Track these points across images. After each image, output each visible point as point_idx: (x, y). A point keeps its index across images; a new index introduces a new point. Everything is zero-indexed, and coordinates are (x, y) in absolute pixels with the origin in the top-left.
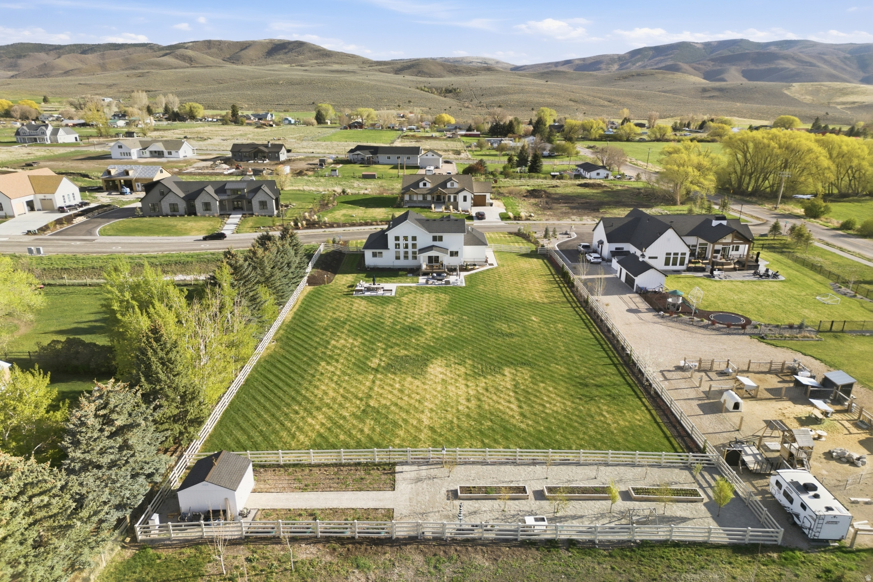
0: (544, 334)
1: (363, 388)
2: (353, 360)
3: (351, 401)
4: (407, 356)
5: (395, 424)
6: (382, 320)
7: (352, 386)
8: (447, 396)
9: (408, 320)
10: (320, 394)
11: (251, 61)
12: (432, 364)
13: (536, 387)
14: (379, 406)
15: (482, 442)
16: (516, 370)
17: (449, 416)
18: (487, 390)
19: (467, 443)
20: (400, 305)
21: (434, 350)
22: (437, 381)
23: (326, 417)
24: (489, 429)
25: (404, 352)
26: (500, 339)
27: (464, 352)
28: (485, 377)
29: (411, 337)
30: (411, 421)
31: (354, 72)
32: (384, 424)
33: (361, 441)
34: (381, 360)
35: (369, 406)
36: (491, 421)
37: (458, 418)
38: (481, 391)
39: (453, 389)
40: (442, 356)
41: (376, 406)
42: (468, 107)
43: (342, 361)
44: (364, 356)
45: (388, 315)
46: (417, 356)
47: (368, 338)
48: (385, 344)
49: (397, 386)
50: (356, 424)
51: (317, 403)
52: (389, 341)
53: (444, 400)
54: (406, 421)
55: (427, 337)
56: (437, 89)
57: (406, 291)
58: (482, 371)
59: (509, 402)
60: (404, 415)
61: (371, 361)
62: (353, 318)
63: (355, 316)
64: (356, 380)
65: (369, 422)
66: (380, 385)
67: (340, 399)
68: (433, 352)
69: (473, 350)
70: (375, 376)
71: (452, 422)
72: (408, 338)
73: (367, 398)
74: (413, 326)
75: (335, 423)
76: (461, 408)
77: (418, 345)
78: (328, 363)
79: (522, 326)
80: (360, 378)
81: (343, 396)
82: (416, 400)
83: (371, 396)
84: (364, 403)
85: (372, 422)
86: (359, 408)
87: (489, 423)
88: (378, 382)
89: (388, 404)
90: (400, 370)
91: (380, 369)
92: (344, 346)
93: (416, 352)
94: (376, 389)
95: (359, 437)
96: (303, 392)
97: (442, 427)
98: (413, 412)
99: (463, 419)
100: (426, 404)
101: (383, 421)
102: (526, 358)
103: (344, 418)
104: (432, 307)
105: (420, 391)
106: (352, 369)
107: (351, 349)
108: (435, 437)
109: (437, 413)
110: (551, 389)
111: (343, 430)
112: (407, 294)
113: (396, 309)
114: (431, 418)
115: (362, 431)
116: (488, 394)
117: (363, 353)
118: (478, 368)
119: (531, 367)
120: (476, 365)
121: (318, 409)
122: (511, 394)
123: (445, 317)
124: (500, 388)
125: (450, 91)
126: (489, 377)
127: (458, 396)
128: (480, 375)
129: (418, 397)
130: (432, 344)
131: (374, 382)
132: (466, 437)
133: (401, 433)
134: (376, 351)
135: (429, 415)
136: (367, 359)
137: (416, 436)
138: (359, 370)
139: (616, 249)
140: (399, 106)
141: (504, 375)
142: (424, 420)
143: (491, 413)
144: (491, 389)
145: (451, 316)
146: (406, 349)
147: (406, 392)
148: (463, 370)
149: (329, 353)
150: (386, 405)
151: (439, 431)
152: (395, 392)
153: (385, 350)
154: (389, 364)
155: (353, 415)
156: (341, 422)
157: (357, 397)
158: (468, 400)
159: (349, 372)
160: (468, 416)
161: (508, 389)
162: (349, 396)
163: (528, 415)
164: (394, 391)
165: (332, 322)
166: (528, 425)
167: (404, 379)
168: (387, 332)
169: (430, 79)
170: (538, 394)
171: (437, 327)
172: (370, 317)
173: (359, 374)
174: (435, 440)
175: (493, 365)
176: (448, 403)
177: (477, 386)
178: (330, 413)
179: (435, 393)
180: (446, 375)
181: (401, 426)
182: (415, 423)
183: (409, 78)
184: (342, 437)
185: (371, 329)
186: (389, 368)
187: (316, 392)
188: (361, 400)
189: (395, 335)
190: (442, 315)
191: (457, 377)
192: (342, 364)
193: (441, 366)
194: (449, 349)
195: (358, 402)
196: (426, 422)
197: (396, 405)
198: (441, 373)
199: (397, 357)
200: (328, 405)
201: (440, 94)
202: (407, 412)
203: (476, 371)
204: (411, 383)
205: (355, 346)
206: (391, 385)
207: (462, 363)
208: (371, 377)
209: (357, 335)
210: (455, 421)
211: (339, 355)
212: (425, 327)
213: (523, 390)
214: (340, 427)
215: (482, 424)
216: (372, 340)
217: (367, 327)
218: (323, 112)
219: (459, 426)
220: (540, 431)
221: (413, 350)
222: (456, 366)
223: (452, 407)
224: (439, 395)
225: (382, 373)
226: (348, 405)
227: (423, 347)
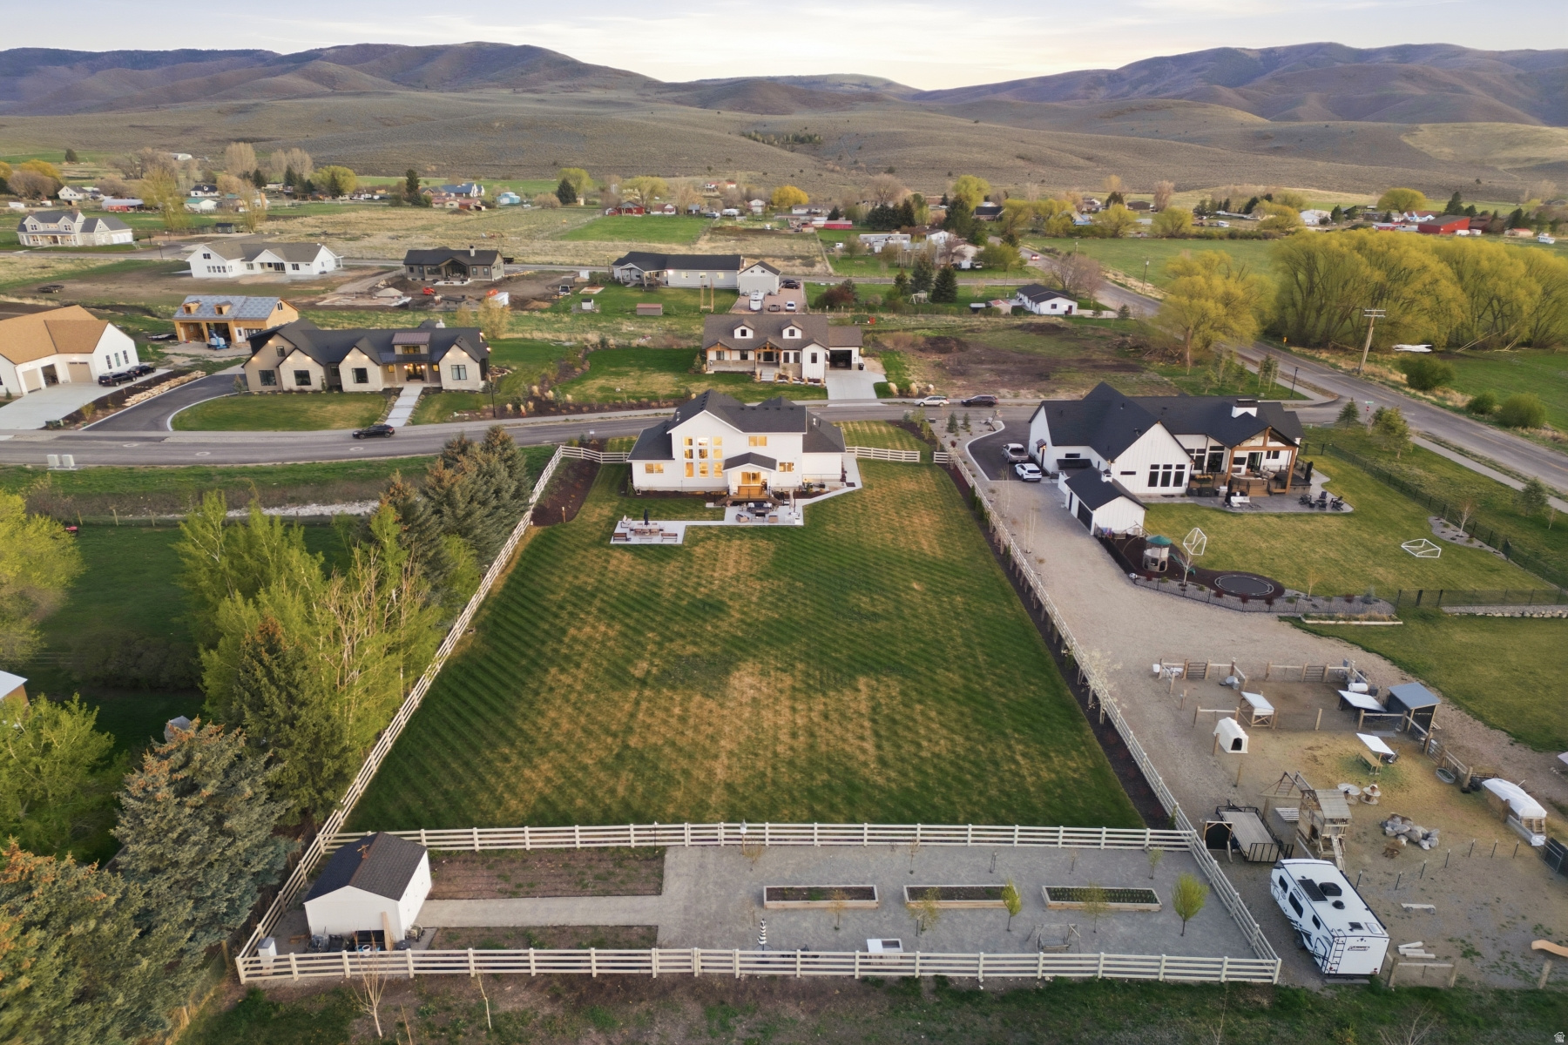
0: (931, 615)
1: (619, 715)
2: (605, 663)
3: (597, 739)
4: (696, 655)
5: (669, 779)
6: (657, 591)
7: (601, 712)
8: (758, 728)
9: (702, 589)
10: (545, 724)
11: (441, 85)
12: (738, 670)
13: (908, 711)
14: (644, 748)
15: (811, 809)
16: (877, 680)
17: (760, 765)
18: (826, 717)
19: (786, 812)
20: (691, 561)
21: (742, 645)
22: (744, 701)
23: (554, 767)
24: (824, 786)
25: (691, 649)
26: (855, 624)
27: (793, 649)
28: (824, 694)
29: (705, 621)
30: (695, 773)
31: (627, 105)
32: (651, 780)
33: (610, 809)
34: (652, 664)
35: (627, 747)
36: (829, 771)
37: (774, 768)
38: (816, 720)
39: (770, 716)
40: (755, 656)
41: (640, 746)
42: (833, 171)
43: (585, 665)
44: (623, 657)
45: (668, 581)
46: (714, 655)
47: (631, 623)
48: (661, 634)
49: (677, 711)
50: (604, 779)
51: (541, 741)
52: (668, 628)
53: (754, 735)
54: (686, 773)
55: (733, 620)
56: (778, 136)
57: (702, 534)
58: (821, 682)
59: (862, 738)
60: (684, 763)
61: (635, 666)
62: (609, 586)
63: (611, 583)
64: (607, 699)
65: (626, 776)
66: (648, 709)
67: (579, 734)
68: (741, 649)
69: (808, 645)
70: (640, 694)
71: (763, 775)
72: (700, 622)
73: (625, 732)
74: (710, 601)
75: (569, 778)
76: (780, 749)
77: (716, 635)
78: (563, 670)
79: (895, 601)
80: (615, 696)
81: (585, 730)
82: (707, 736)
83: (631, 728)
84: (619, 741)
85: (631, 776)
86: (611, 750)
87: (825, 777)
88: (644, 705)
89: (660, 742)
90: (682, 682)
91: (650, 681)
92: (590, 638)
93: (712, 649)
94: (641, 716)
95: (608, 801)
96: (519, 722)
97: (746, 784)
98: (700, 757)
99: (783, 770)
100: (723, 743)
101: (649, 773)
102: (896, 658)
103: (585, 768)
104: (744, 566)
105: (714, 720)
106: (602, 681)
107: (603, 643)
108: (734, 801)
109: (739, 759)
110: (933, 714)
111: (581, 791)
112: (702, 540)
113: (682, 569)
114: (729, 767)
115: (612, 791)
116: (828, 724)
117: (623, 651)
118: (814, 677)
119: (904, 676)
120: (811, 672)
121: (543, 752)
122: (867, 724)
123: (765, 584)
124: (849, 713)
125: (801, 141)
126: (832, 693)
127: (777, 727)
128: (816, 690)
129: (710, 730)
130: (740, 634)
131: (637, 703)
132: (784, 802)
133: (678, 794)
134: (644, 648)
135: (726, 762)
136: (629, 661)
137: (702, 801)
138: (614, 682)
139: (1068, 455)
140: (709, 169)
141: (858, 690)
142: (718, 771)
143: (830, 759)
144: (834, 716)
145: (776, 582)
146: (695, 643)
147: (691, 721)
148: (788, 681)
149: (564, 651)
150: (656, 744)
151: (741, 790)
152: (673, 721)
153: (660, 645)
154: (664, 671)
155: (601, 763)
156: (580, 775)
157: (608, 732)
158: (794, 735)
159: (597, 685)
160: (791, 763)
161: (862, 715)
162: (595, 728)
163: (891, 761)
164: (671, 720)
165: (573, 594)
166: (889, 779)
167: (690, 698)
168: (664, 611)
169: (767, 118)
170: (911, 724)
171: (750, 602)
172: (638, 585)
173: (613, 688)
174: (733, 807)
175: (840, 671)
176: (760, 741)
177: (810, 709)
178: (562, 758)
179: (739, 723)
180: (759, 690)
181: (679, 783)
182: (702, 776)
183: (728, 115)
184: (579, 802)
185: (637, 607)
186: (664, 679)
187: (540, 721)
188: (615, 735)
189: (678, 618)
190: (761, 579)
191: (778, 694)
192: (586, 671)
193: (752, 674)
194: (768, 644)
195: (609, 740)
196: (721, 773)
197: (673, 744)
198: (752, 687)
199: (679, 657)
200: (558, 745)
201: (783, 146)
202: (690, 757)
203: (811, 682)
204: (700, 706)
205: (609, 639)
206: (667, 710)
207: (788, 668)
208: (634, 694)
209: (613, 617)
210: (769, 772)
211: (582, 655)
212: (731, 603)
213: (887, 716)
214: (577, 784)
215: (813, 778)
216: (639, 627)
217: (631, 603)
218: (572, 184)
219: (774, 783)
220: (908, 790)
221: (706, 646)
222: (779, 673)
223: (766, 748)
224: (746, 727)
225: (653, 688)
226: (593, 745)
227: (725, 641)
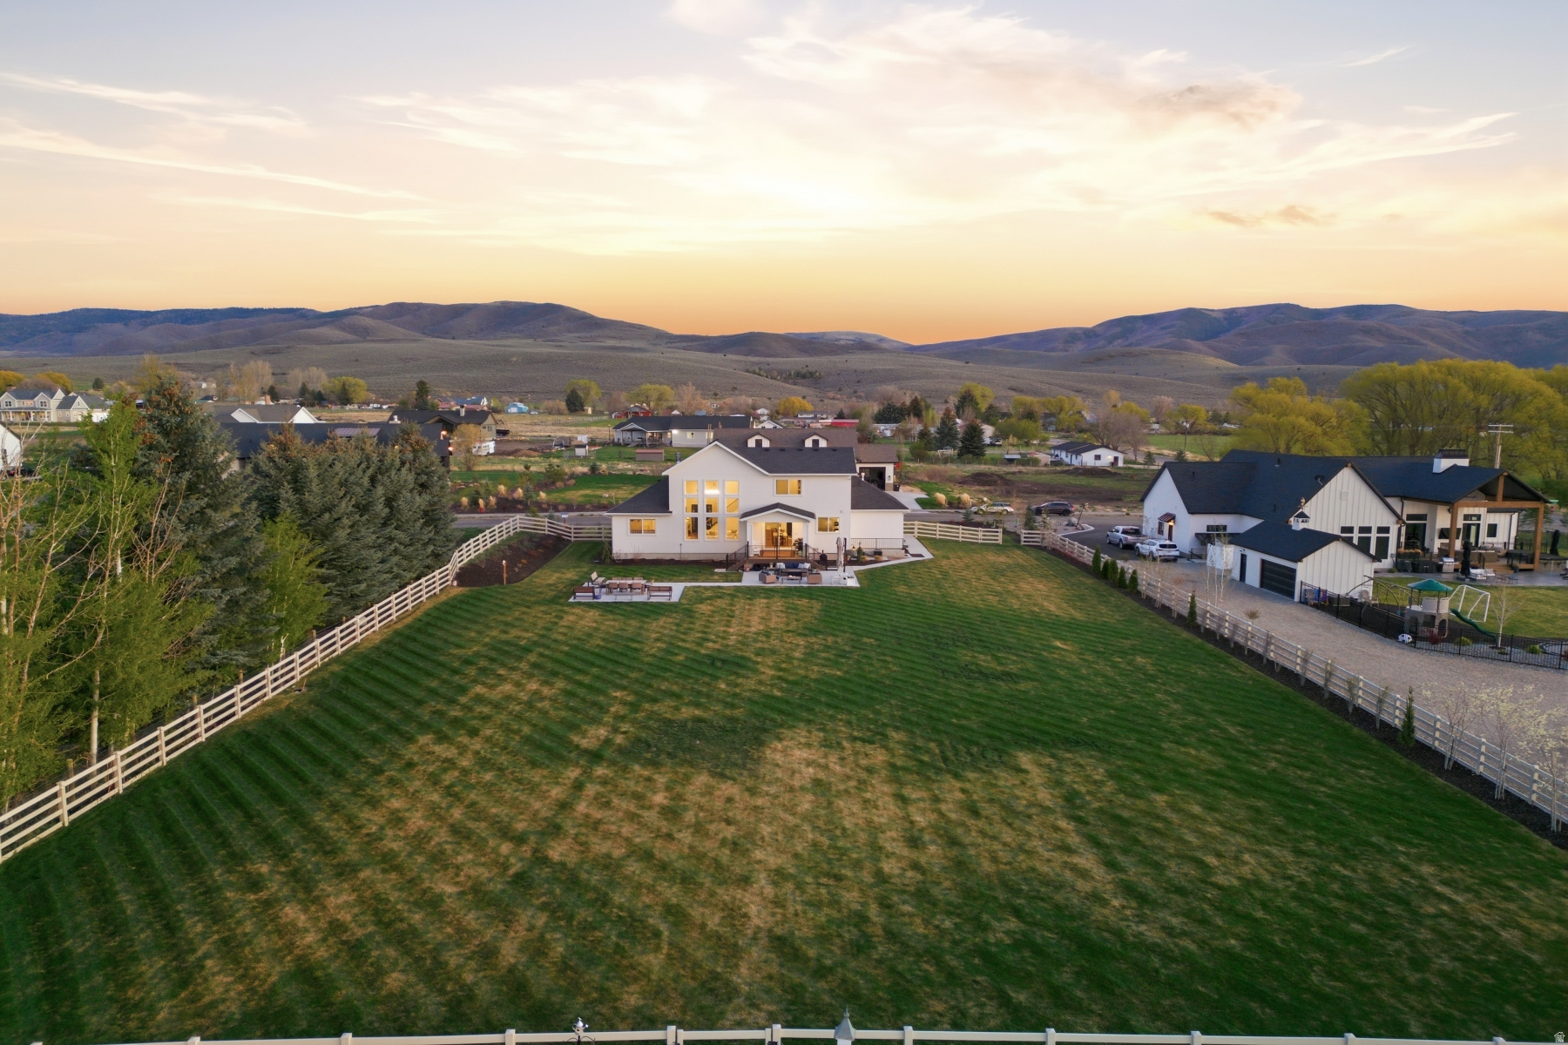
0: (1104, 676)
1: (537, 805)
2: (526, 730)
3: (479, 846)
4: (699, 720)
5: (633, 926)
6: (635, 645)
7: (499, 801)
8: (832, 828)
9: (710, 645)
10: (372, 819)
11: (469, 335)
12: (780, 740)
13: (1141, 804)
14: (583, 862)
15: (1005, 1001)
16: (1053, 756)
17: (851, 897)
18: (975, 812)
19: (940, 1007)
20: (691, 617)
21: (784, 707)
22: (797, 783)
23: (361, 901)
24: (1017, 945)
25: (687, 712)
26: (979, 684)
27: (878, 712)
28: (956, 776)
29: (717, 678)
30: (696, 913)
31: (640, 350)
32: (587, 927)
33: (471, 997)
34: (615, 730)
35: (544, 861)
36: (1017, 912)
37: (885, 905)
38: (953, 816)
39: (855, 809)
40: (809, 722)
41: (572, 859)
42: (833, 399)
43: (489, 732)
44: (563, 721)
45: (654, 636)
46: (732, 719)
47: (586, 680)
48: (636, 693)
49: (659, 798)
50: (474, 925)
51: (352, 851)
52: (650, 686)
53: (825, 841)
54: (675, 914)
55: (763, 677)
56: (780, 373)
57: (709, 594)
58: (945, 759)
59: (1067, 849)
60: (671, 893)
61: (584, 735)
62: (556, 641)
63: (560, 637)
64: (519, 781)
65: (530, 918)
66: (597, 797)
67: (442, 836)
68: (781, 712)
69: (904, 708)
70: (587, 773)
71: (861, 919)
72: (707, 679)
73: (543, 833)
74: (723, 656)
75: (389, 925)
76: (888, 867)
77: (735, 695)
78: (442, 738)
79: (1035, 660)
80: (536, 776)
81: (455, 830)
82: (724, 842)
83: (558, 828)
84: (526, 850)
85: (541, 920)
86: (505, 867)
87: (1013, 924)
88: (591, 789)
89: (618, 853)
90: (670, 755)
91: (608, 753)
92: (508, 698)
93: (728, 712)
94: (581, 807)
95: (469, 978)
96: (318, 817)
97: (823, 939)
98: (707, 882)
99: (907, 908)
100: (758, 854)
101: (584, 914)
102: (1074, 727)
103: (433, 903)
104: (776, 621)
105: (737, 813)
106: (514, 753)
107: (530, 705)
108: (796, 978)
109: (800, 886)
110: (1197, 809)
111: (408, 952)
112: (709, 598)
113: (678, 625)
114: (778, 903)
115: (487, 954)
116: (981, 824)
117: (563, 713)
118: (928, 751)
119: (1100, 751)
120: (920, 743)
121: (345, 871)
122: (1063, 824)
123: (813, 640)
124: (1020, 806)
125: (804, 377)
126: (971, 775)
127: (874, 829)
128: (939, 770)
129: (729, 833)
130: (779, 694)
131: (578, 786)
132: (927, 980)
133: (654, 961)
134: (603, 709)
135: (769, 891)
136: (573, 727)
137: (715, 976)
138: (539, 755)
139: (1209, 528)
140: (716, 394)
141: (1019, 770)
142: (753, 910)
143: (1006, 885)
144: (987, 809)
145: (830, 639)
146: (697, 705)
147: (689, 817)
148: (879, 757)
149: (455, 712)
150: (608, 856)
151: (812, 953)
152: (651, 816)
153: (634, 707)
154: (638, 740)
155: (477, 895)
156: (417, 918)
157: (505, 833)
158: (914, 842)
159: (503, 759)
160: (922, 895)
161: (1046, 810)
162: (481, 828)
163: (1157, 894)
164: (645, 813)
165: (494, 648)
166: (1168, 930)
167: (687, 779)
168: (645, 667)
169: (770, 360)
170: (1159, 825)
171: (789, 659)
172: (604, 640)
173: (534, 764)
174: (796, 991)
175: (977, 744)
176: (843, 852)
177: (936, 799)
178: (386, 884)
179: (792, 820)
180: (826, 767)
181: (657, 934)
182: (714, 921)
183: (735, 357)
184: (394, 980)
185: (598, 662)
186: (636, 750)
187: (366, 814)
188: (520, 840)
189: (668, 675)
190: (805, 635)
191: (864, 775)
192: (488, 740)
193: (809, 745)
194: (829, 705)
195: (505, 848)
196: (758, 915)
197: (647, 856)
198: (809, 764)
199: (669, 722)
200: (389, 862)
201: (786, 380)
202: (687, 880)
203: (926, 758)
204: (708, 791)
205: (542, 699)
206: (638, 797)
207: (877, 736)
208: (573, 773)
209: (555, 674)
210: (873, 911)
211: (486, 718)
212: (759, 659)
213: (1100, 811)
214: (403, 939)
215: (985, 928)
216: (598, 684)
217: (590, 658)
218: (581, 394)
219: (891, 935)
220: (1228, 954)
221: (718, 708)
222: (858, 744)
223: (857, 865)
224: (806, 827)
225: (612, 763)
226: (465, 857)
227: (750, 700)
